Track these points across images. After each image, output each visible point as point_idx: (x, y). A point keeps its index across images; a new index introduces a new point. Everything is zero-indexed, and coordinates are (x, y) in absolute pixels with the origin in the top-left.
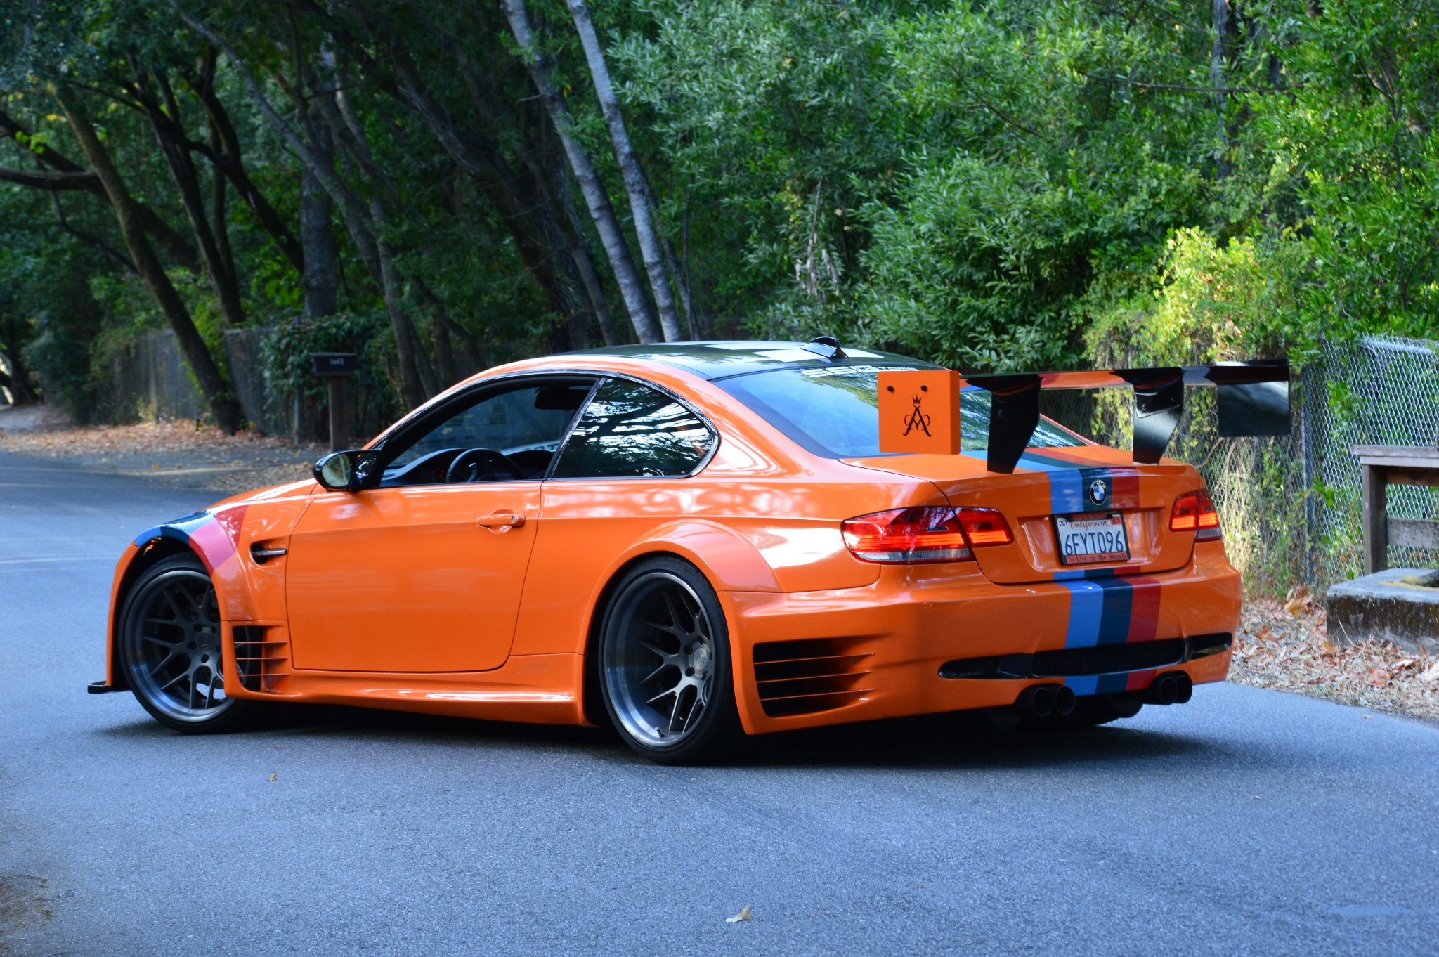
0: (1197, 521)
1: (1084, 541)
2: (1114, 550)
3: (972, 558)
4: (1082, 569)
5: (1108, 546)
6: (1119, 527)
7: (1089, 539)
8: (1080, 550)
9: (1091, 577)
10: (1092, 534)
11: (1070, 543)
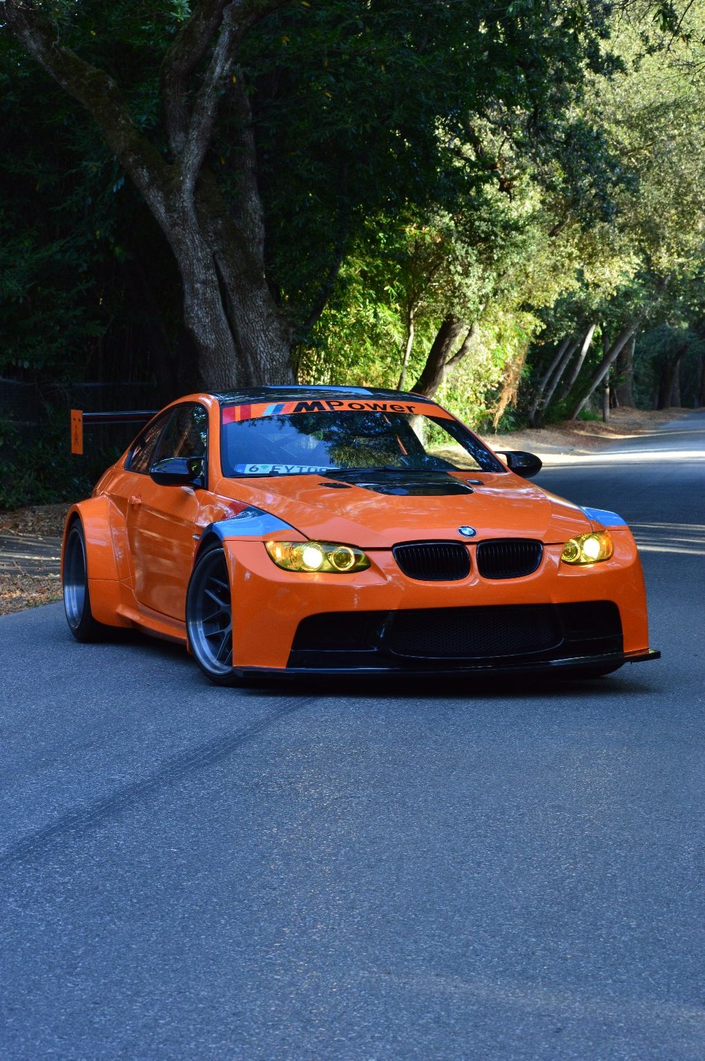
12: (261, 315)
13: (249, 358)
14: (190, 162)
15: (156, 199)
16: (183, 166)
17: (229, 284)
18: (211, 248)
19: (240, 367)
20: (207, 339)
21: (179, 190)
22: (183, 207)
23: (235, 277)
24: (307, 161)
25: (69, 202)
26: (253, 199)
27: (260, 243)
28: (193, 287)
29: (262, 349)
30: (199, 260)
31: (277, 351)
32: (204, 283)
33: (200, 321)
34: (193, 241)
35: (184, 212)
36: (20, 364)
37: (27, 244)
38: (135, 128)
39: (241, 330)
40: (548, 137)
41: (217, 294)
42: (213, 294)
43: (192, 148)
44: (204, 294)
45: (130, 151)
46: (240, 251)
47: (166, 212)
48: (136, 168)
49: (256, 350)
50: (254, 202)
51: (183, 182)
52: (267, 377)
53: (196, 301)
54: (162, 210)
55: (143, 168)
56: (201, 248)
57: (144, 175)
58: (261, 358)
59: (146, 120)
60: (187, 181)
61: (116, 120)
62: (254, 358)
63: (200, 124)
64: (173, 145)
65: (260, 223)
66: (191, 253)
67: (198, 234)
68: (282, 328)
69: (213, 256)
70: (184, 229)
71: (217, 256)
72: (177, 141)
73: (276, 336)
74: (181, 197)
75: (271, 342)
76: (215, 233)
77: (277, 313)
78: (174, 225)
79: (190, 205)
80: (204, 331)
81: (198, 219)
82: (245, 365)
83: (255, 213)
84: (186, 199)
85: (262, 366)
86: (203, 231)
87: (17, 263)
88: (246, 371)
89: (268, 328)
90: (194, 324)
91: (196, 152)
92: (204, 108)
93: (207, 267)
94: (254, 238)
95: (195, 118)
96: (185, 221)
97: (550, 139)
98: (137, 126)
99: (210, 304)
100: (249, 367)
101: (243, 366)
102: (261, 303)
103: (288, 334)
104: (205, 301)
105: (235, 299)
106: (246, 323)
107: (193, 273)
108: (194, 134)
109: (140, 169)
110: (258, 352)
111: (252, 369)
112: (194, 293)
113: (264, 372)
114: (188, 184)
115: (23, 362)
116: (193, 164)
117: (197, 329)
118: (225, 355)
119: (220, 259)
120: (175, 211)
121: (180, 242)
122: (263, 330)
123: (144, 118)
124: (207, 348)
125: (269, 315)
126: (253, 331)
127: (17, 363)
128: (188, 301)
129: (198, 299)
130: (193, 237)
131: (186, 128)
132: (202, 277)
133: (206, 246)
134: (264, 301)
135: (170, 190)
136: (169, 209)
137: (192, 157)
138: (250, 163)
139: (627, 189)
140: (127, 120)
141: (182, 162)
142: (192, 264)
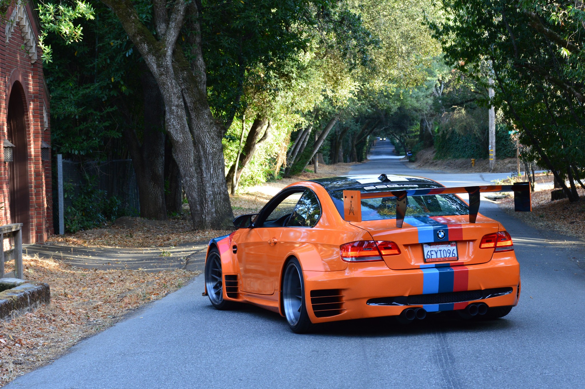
0: (496, 244)
1: (436, 253)
2: (451, 256)
3: (383, 260)
4: (434, 264)
5: (448, 255)
6: (455, 248)
7: (439, 253)
8: (434, 257)
9: (437, 267)
10: (440, 250)
11: (429, 254)
12: (207, 123)
13: (200, 147)
14: (170, 40)
15: (151, 61)
16: (166, 42)
17: (190, 107)
18: (181, 87)
19: (195, 152)
20: (178, 137)
21: (165, 55)
22: (167, 65)
23: (194, 103)
24: (226, 38)
25: (97, 62)
26: (200, 59)
27: (204, 83)
28: (171, 108)
29: (208, 142)
30: (174, 94)
31: (216, 143)
32: (177, 106)
33: (174, 127)
34: (171, 84)
35: (167, 68)
36: (73, 152)
37: (71, 85)
38: (140, 21)
39: (196, 132)
40: (330, 19)
41: (184, 112)
42: (182, 112)
43: (172, 32)
44: (177, 112)
45: (138, 34)
46: (196, 88)
47: (157, 68)
48: (141, 44)
49: (204, 143)
50: (200, 61)
51: (167, 51)
52: (210, 157)
53: (172, 116)
54: (155, 67)
55: (145, 44)
56: (176, 87)
57: (145, 47)
58: (207, 146)
59: (145, 17)
60: (169, 50)
61: (130, 17)
62: (203, 147)
63: (176, 19)
64: (159, 30)
65: (204, 73)
66: (170, 90)
67: (174, 79)
68: (218, 130)
69: (182, 91)
70: (167, 77)
71: (184, 92)
72: (161, 28)
73: (215, 135)
74: (166, 59)
75: (213, 138)
76: (183, 79)
77: (215, 122)
78: (161, 74)
79: (170, 64)
80: (177, 133)
81: (174, 71)
82: (198, 151)
83: (201, 67)
84: (168, 61)
85: (208, 151)
86: (177, 78)
87: (69, 96)
88: (199, 154)
89: (210, 130)
90: (171, 129)
91: (173, 35)
92: (179, 10)
93: (179, 98)
94: (201, 81)
95: (173, 16)
96: (167, 72)
97: (332, 20)
98: (141, 20)
99: (180, 118)
100: (200, 152)
101: (197, 152)
102: (207, 117)
103: (221, 133)
104: (178, 116)
105: (193, 115)
106: (200, 128)
107: (171, 101)
108: (173, 25)
109: (143, 44)
110: (206, 144)
111: (202, 153)
112: (172, 112)
113: (209, 155)
114: (169, 52)
115: (75, 151)
116: (172, 41)
117: (172, 132)
118: (188, 146)
119: (185, 93)
120: (162, 67)
121: (164, 84)
122: (208, 132)
123: (144, 16)
124: (178, 142)
125: (211, 123)
126: (203, 132)
127: (71, 152)
128: (168, 116)
129: (173, 115)
130: (172, 81)
131: (167, 22)
132: (176, 103)
133: (178, 86)
134: (208, 116)
135: (160, 55)
136: (159, 66)
137: (172, 37)
138: (198, 40)
139: (375, 47)
140: (136, 17)
141: (166, 40)
142: (170, 96)
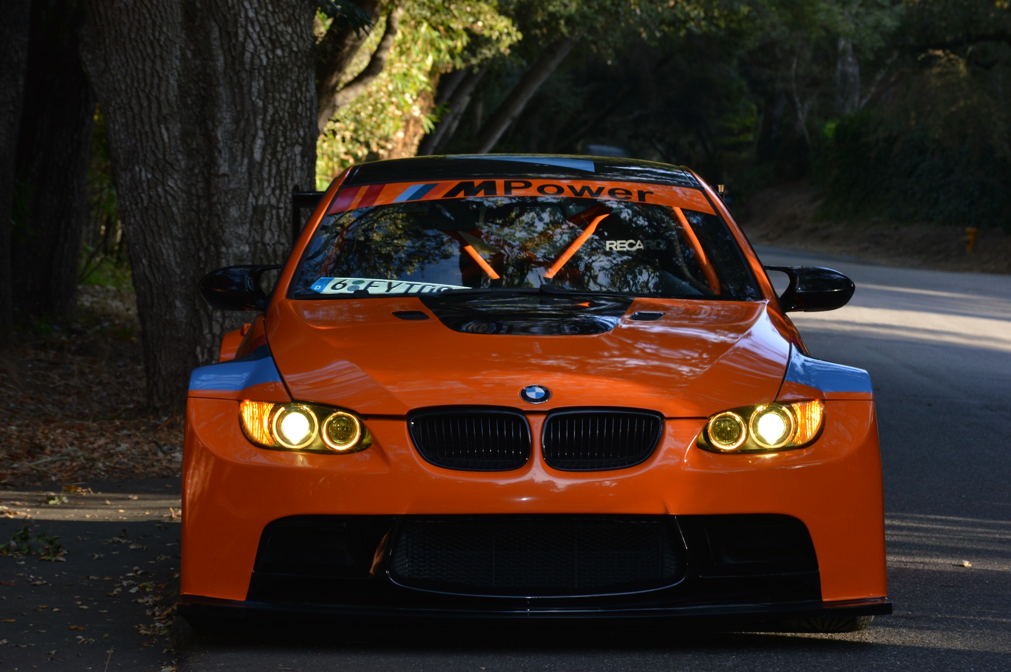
13: (216, 34)
19: (189, 55)
29: (251, 14)
31: (287, 23)
49: (236, 15)
52: (257, 85)
58: (247, 34)
62: (228, 35)
82: (203, 51)
85: (248, 55)
88: (204, 66)
100: (212, 57)
101: (197, 53)
110: (242, 20)
111: (220, 63)
113: (251, 73)
118: (159, 21)
